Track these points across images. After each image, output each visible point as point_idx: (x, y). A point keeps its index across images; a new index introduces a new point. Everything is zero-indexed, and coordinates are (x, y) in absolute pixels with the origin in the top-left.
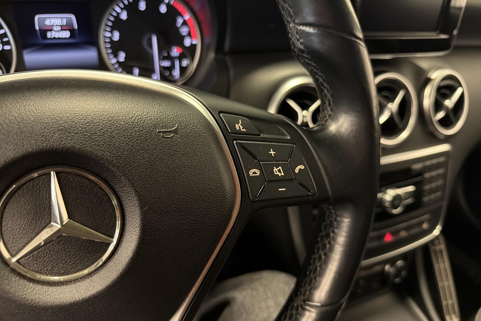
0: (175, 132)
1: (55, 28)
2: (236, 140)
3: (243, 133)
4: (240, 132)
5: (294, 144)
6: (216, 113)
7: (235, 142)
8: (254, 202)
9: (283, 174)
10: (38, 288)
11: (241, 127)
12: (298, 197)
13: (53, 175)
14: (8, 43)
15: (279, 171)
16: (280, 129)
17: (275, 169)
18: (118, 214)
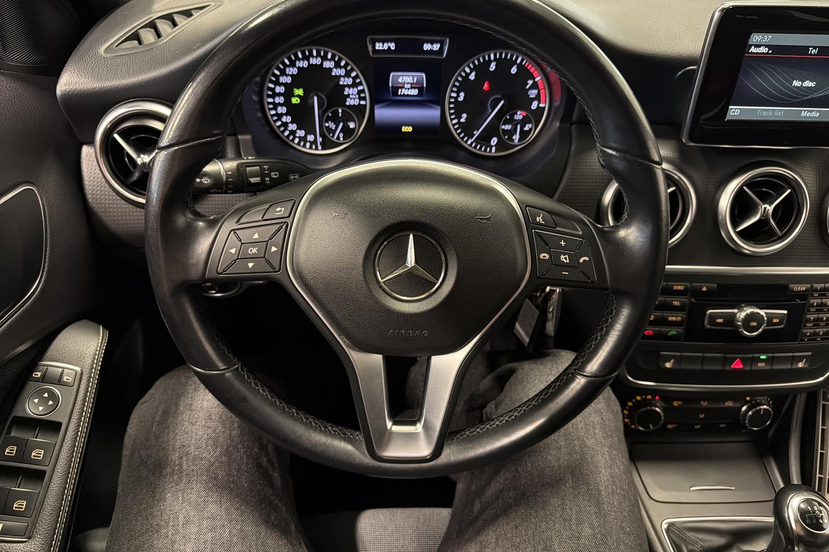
0: (489, 219)
1: (406, 86)
2: (535, 229)
3: (542, 225)
4: (539, 224)
5: (584, 239)
6: (523, 205)
7: (533, 230)
8: (540, 278)
9: (568, 261)
10: (395, 302)
11: (541, 220)
12: (579, 282)
13: (411, 236)
14: (364, 99)
15: (566, 258)
16: (574, 225)
17: (562, 257)
18: (444, 266)
